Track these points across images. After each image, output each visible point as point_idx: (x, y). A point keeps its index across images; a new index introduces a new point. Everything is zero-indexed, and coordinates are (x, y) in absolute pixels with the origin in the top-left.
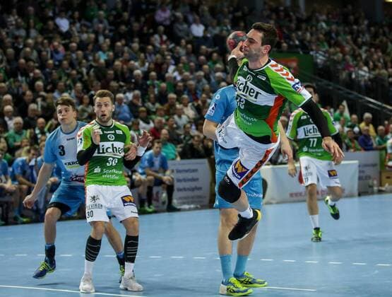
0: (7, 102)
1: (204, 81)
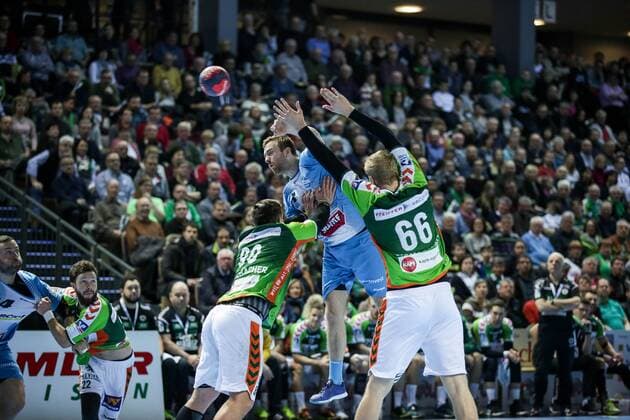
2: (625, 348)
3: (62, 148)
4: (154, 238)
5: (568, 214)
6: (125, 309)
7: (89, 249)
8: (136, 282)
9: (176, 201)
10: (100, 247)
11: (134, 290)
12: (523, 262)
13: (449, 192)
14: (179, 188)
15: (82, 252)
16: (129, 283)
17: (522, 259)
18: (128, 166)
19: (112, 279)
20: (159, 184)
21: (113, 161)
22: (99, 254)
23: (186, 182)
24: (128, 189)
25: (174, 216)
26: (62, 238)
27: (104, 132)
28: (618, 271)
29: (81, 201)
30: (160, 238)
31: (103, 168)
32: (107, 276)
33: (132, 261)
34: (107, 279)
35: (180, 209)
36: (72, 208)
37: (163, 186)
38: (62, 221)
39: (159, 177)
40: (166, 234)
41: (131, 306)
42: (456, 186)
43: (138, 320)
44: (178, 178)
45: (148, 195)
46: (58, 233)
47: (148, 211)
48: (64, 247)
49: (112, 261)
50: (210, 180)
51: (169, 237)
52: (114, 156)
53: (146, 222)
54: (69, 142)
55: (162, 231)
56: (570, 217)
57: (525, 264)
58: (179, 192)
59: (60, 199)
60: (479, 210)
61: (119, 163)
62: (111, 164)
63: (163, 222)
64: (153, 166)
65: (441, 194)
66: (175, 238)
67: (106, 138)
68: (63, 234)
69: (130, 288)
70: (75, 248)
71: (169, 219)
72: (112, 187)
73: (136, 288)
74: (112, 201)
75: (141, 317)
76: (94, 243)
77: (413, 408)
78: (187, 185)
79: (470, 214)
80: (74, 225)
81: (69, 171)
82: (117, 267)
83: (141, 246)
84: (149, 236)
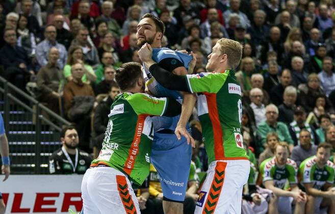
3: (8, 23)
4: (87, 97)
6: (66, 154)
7: (32, 107)
8: (74, 131)
9: (104, 66)
10: (41, 105)
11: (73, 138)
14: (107, 55)
15: (25, 110)
16: (69, 132)
18: (64, 37)
19: (51, 133)
20: (89, 52)
21: (50, 32)
22: (40, 111)
23: (112, 50)
24: (62, 56)
25: (103, 79)
26: (9, 98)
27: (43, 9)
29: (22, 66)
30: (91, 97)
31: (42, 39)
32: (47, 130)
33: (69, 116)
34: (47, 133)
35: (108, 73)
36: (17, 73)
37: (93, 54)
38: (9, 84)
39: (90, 46)
40: (96, 95)
41: (72, 152)
43: (79, 164)
44: (105, 48)
45: (80, 61)
46: (6, 93)
47: (81, 75)
48: (11, 106)
49: (51, 117)
50: (132, 49)
51: (98, 97)
52: (51, 28)
53: (80, 84)
54: (14, 18)
55: (92, 92)
58: (106, 58)
59: (6, 66)
61: (55, 35)
62: (49, 35)
63: (93, 84)
64: (85, 37)
65: (330, 58)
66: (104, 97)
67: (45, 14)
68: (9, 95)
69: (70, 136)
70: (20, 106)
71: (98, 82)
72: (53, 54)
73: (75, 135)
74: (53, 66)
75: (80, 161)
76: (36, 102)
78: (113, 52)
80: (19, 87)
81: (12, 42)
82: (56, 121)
83: (76, 103)
84: (83, 96)
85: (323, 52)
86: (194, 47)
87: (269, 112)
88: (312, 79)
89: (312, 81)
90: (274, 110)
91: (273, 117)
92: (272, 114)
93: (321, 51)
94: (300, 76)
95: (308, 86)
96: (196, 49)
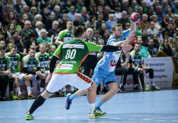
0: (38, 19)
1: (168, 6)
2: (149, 65)
5: (124, 12)
12: (107, 32)
13: (76, 5)
17: (106, 31)
28: (145, 35)
42: (79, 2)
56: (125, 13)
57: (108, 33)
60: (88, 12)
77: (65, 92)
79: (85, 14)
85: (69, 3)
86: (8, 2)
87: (42, 33)
88: (64, 16)
89: (64, 17)
90: (45, 32)
91: (44, 35)
92: (43, 34)
93: (68, 2)
94: (59, 15)
95: (62, 20)
96: (10, 3)
